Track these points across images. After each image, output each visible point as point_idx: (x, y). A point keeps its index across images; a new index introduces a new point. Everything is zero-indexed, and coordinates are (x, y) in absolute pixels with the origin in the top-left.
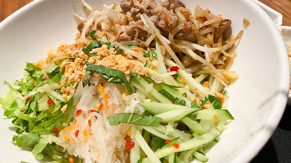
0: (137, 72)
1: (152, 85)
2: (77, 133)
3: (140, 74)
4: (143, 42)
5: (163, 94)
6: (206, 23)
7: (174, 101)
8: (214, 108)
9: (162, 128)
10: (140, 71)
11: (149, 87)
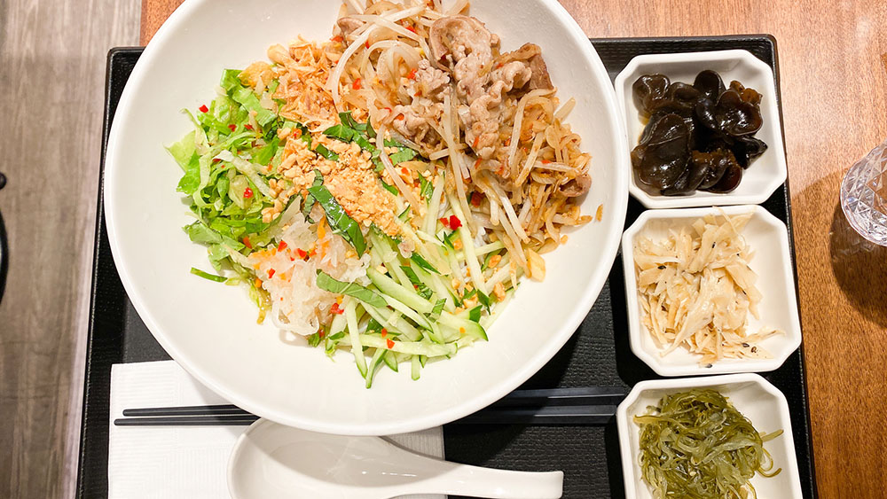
0: (381, 228)
1: (395, 254)
2: (272, 273)
3: (385, 232)
4: (428, 151)
5: (406, 273)
6: (550, 166)
7: (417, 285)
8: (469, 317)
9: (386, 312)
10: (387, 228)
11: (390, 256)
